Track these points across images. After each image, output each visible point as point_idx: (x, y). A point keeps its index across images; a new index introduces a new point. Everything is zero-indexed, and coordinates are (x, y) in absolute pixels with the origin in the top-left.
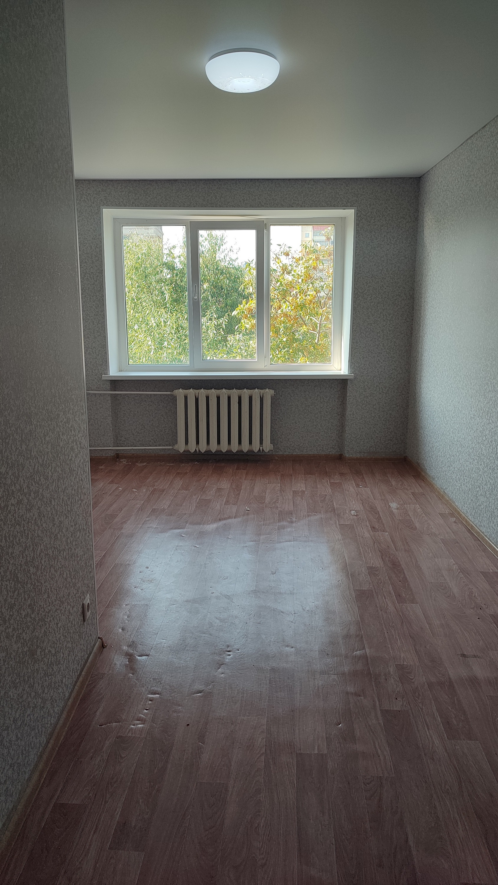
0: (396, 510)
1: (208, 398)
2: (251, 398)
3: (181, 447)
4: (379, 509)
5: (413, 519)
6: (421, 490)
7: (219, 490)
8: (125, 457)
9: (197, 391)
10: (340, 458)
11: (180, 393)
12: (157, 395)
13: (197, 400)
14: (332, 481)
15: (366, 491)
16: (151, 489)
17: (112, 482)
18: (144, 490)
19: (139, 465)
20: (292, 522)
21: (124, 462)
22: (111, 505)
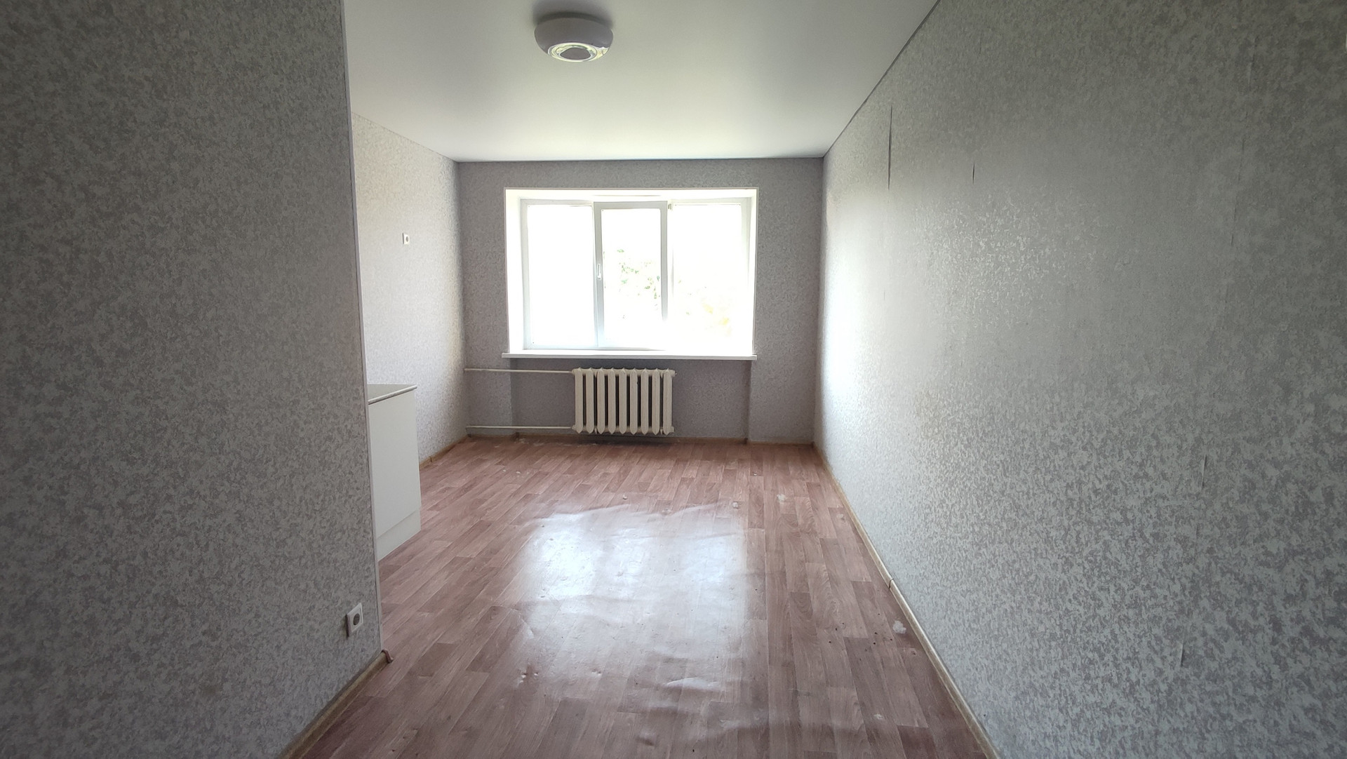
0: (783, 503)
1: (606, 378)
2: (650, 379)
3: (579, 427)
4: (765, 501)
5: (798, 515)
6: (818, 480)
7: (605, 474)
8: (525, 437)
9: (596, 371)
10: (745, 442)
11: (578, 372)
12: (557, 374)
13: (595, 379)
14: (727, 468)
15: (758, 480)
16: (535, 472)
17: (500, 463)
18: (528, 473)
19: (536, 445)
20: (665, 514)
21: (522, 441)
22: (486, 489)
